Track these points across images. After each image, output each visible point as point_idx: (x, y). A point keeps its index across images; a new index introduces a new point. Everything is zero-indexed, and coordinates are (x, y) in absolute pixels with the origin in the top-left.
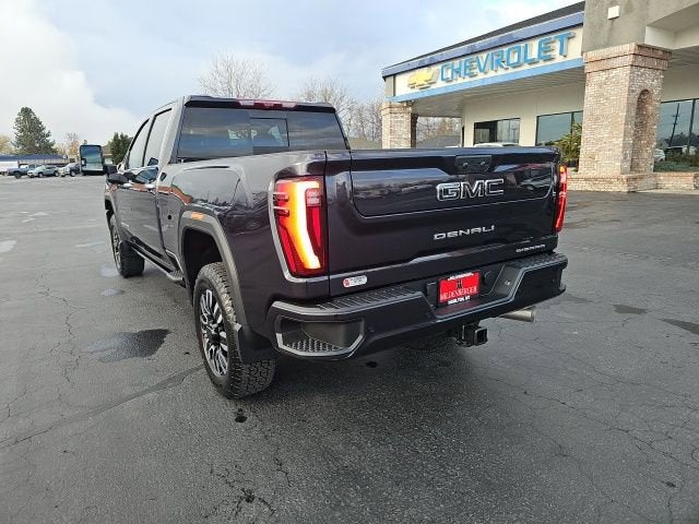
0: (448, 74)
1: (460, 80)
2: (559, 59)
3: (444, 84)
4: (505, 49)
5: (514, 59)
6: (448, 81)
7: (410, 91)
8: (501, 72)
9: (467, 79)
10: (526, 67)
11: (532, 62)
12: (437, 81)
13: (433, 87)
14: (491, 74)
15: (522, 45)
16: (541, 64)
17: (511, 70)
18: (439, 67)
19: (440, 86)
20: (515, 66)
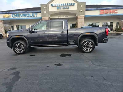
0: (14, 16)
1: (16, 17)
2: (35, 17)
3: (12, 18)
4: (26, 14)
5: (28, 15)
6: (14, 17)
7: (3, 18)
8: (25, 17)
9: (18, 17)
10: (30, 17)
11: (31, 17)
12: (11, 17)
13: (10, 18)
14: (23, 17)
15: (29, 14)
16: (33, 17)
17: (27, 17)
18: (11, 14)
19: (11, 18)
20: (28, 17)
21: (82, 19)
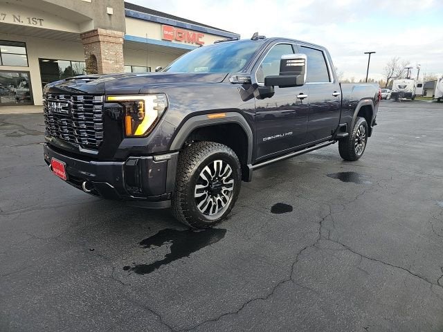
21: (117, 47)
